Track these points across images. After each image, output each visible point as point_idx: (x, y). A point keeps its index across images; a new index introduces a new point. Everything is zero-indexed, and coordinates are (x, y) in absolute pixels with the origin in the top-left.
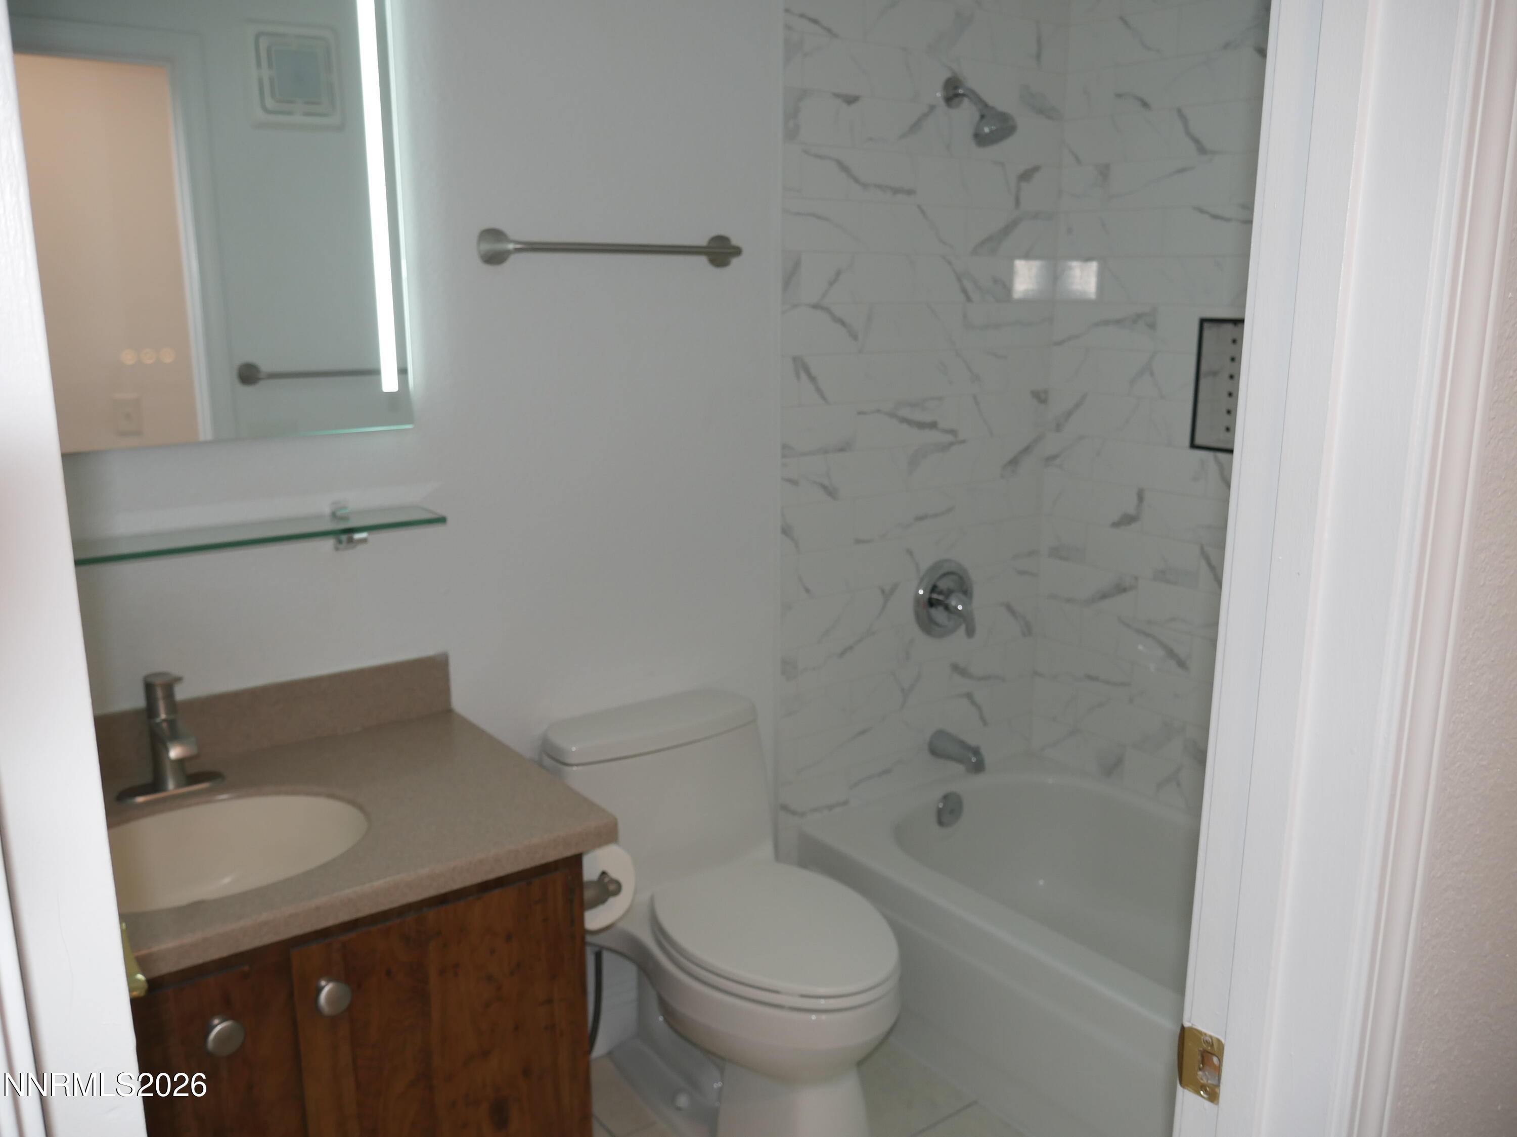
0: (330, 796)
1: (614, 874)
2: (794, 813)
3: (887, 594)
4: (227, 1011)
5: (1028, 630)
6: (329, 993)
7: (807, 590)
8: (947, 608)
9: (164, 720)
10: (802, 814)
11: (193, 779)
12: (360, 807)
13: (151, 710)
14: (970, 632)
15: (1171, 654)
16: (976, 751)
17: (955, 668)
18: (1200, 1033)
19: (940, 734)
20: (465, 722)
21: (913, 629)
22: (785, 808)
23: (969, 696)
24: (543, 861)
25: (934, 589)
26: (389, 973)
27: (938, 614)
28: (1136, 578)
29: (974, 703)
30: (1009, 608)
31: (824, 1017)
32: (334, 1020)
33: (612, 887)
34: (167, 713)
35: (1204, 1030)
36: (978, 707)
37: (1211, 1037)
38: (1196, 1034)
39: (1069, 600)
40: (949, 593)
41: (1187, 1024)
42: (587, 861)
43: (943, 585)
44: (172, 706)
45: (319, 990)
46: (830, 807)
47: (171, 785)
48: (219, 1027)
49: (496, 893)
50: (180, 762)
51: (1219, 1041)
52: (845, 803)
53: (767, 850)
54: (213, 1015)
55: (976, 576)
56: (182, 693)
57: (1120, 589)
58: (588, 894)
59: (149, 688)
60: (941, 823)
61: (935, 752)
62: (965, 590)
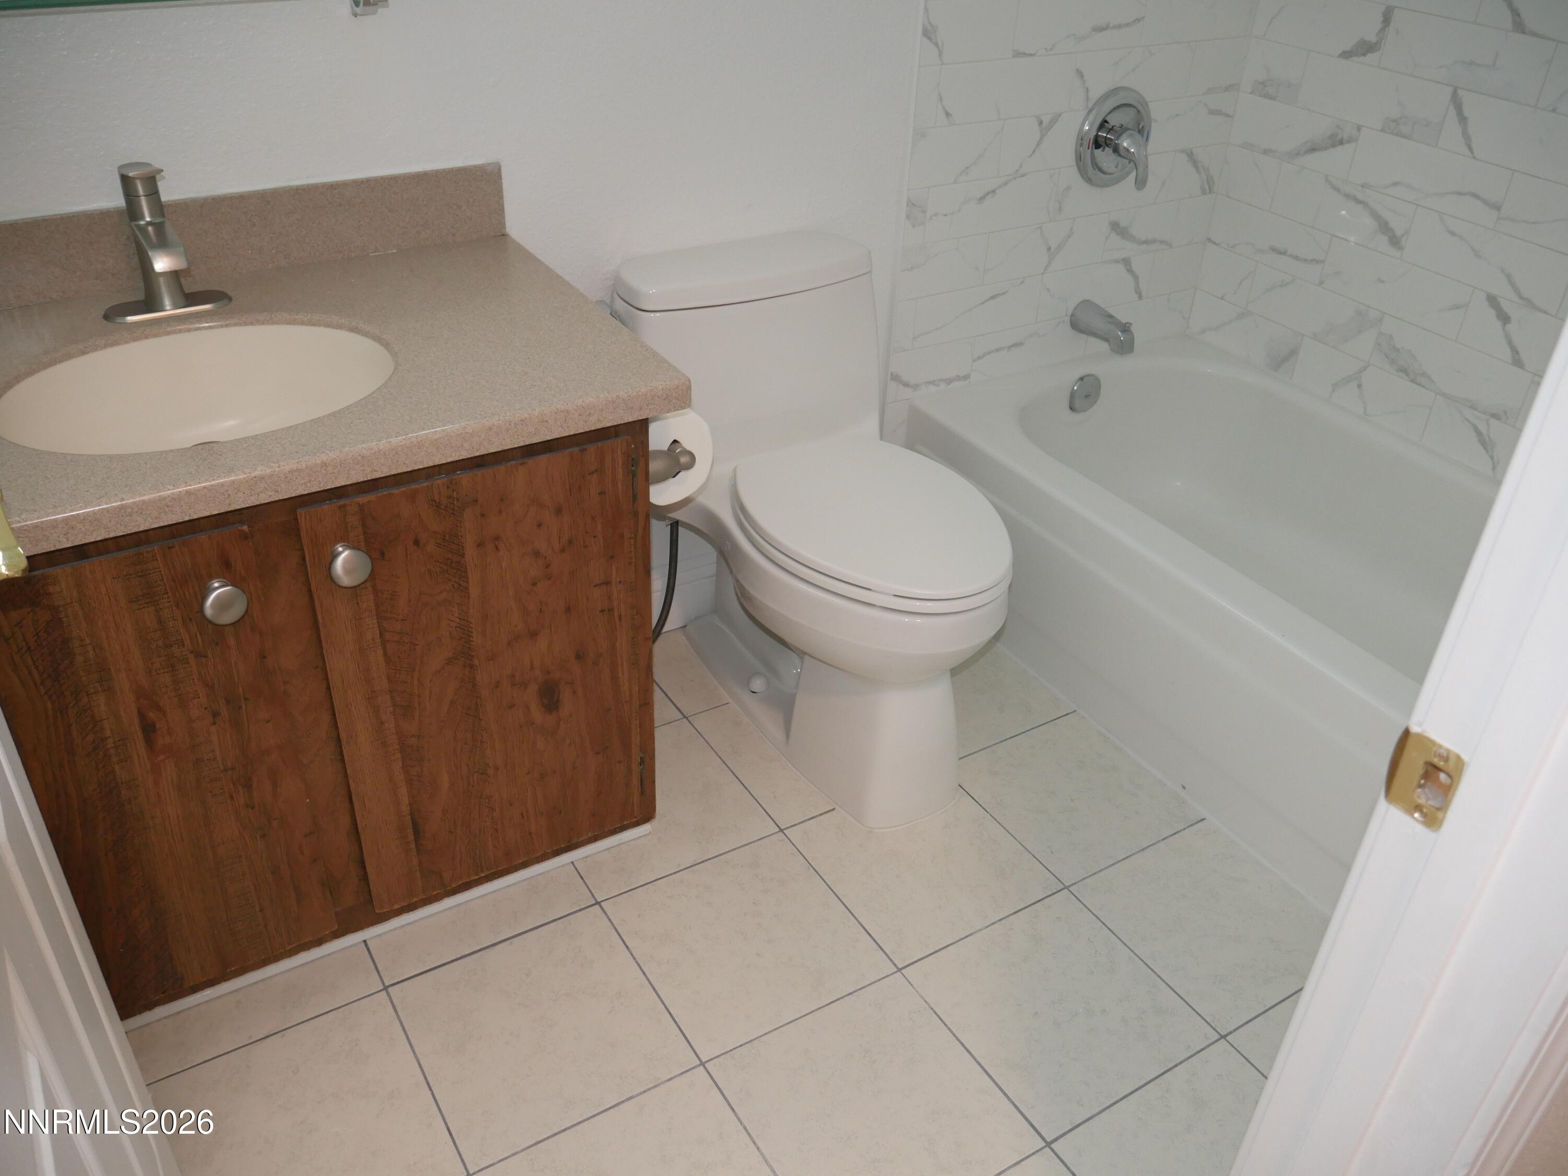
0: (355, 330)
1: (687, 444)
2: (906, 385)
3: (1045, 127)
4: (227, 571)
5: (1209, 187)
6: (346, 561)
7: (948, 114)
8: (1116, 150)
9: (149, 223)
10: (916, 387)
11: (191, 299)
12: (386, 345)
13: (132, 211)
14: (1141, 183)
15: (1384, 227)
16: (1126, 328)
17: (1115, 226)
18: (1433, 743)
19: (1086, 304)
20: (520, 248)
21: (1072, 174)
22: (895, 378)
23: (1126, 262)
24: (599, 426)
25: (1104, 124)
26: (416, 542)
27: (1105, 157)
28: (1359, 128)
29: (1130, 271)
30: (1191, 155)
31: (919, 620)
32: (354, 590)
33: (684, 460)
34: (152, 215)
35: (1439, 740)
36: (1136, 277)
37: (1448, 751)
38: (1425, 742)
39: (1266, 152)
40: (1123, 130)
41: (1415, 729)
42: (653, 428)
43: (1115, 120)
44: (158, 207)
45: (335, 556)
46: (949, 381)
47: (167, 303)
48: (218, 591)
49: (543, 459)
50: (175, 276)
51: (1459, 758)
52: (966, 377)
53: (872, 424)
54: (211, 577)
55: (1157, 111)
56: (168, 193)
57: (1336, 141)
58: (655, 466)
59: (126, 181)
60: (1072, 408)
61: (1075, 325)
62: (1142, 130)
